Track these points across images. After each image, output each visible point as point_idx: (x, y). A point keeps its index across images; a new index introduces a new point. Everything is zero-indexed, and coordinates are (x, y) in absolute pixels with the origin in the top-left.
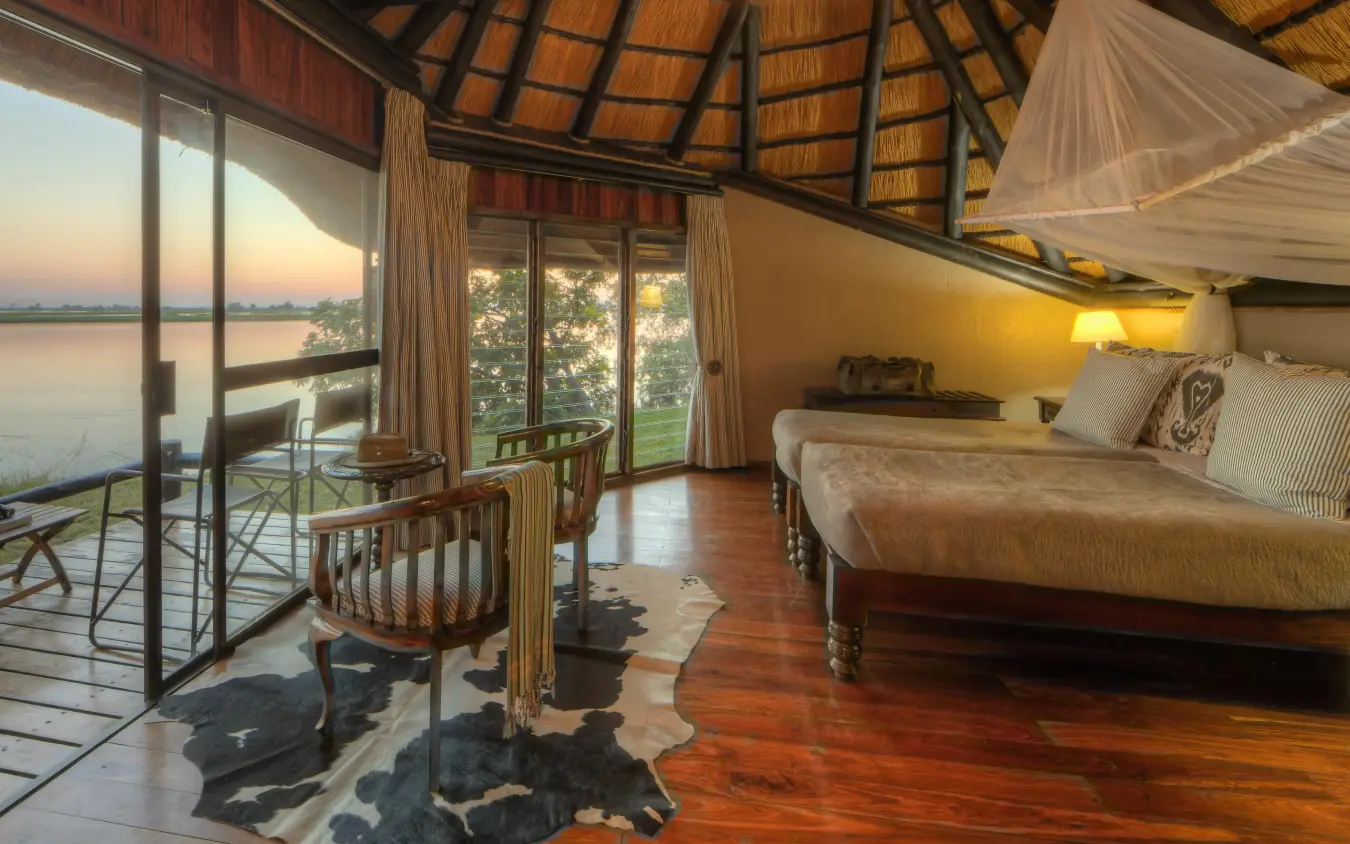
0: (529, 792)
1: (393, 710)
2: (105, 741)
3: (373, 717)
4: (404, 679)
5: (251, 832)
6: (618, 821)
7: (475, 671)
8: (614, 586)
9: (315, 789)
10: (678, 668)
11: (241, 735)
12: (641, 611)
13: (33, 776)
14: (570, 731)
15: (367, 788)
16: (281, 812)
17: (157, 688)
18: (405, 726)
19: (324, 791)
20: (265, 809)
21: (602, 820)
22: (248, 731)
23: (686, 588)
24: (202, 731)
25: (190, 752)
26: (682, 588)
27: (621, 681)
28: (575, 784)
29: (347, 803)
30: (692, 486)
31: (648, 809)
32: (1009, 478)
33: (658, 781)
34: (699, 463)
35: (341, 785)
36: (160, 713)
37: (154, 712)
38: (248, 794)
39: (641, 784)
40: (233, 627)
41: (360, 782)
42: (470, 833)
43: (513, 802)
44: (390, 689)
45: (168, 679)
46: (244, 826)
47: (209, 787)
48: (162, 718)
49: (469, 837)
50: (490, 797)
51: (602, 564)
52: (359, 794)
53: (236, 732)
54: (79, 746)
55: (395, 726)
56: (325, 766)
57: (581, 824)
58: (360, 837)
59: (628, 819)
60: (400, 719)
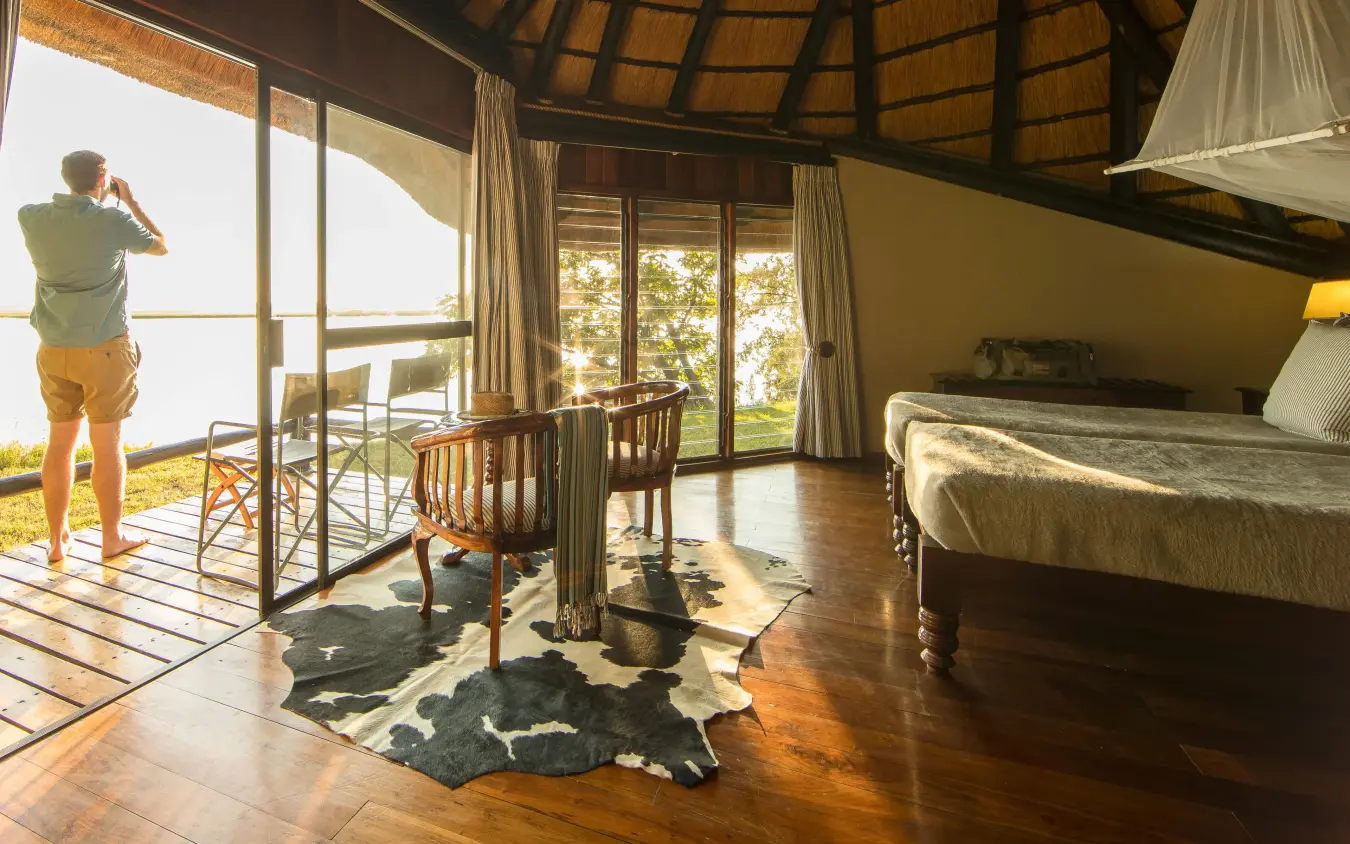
0: (575, 731)
1: (461, 646)
2: (225, 641)
3: (442, 650)
4: (475, 622)
5: (324, 726)
6: (655, 769)
7: (543, 622)
8: (694, 560)
9: (383, 701)
10: (747, 642)
11: (330, 650)
12: (718, 585)
13: (168, 662)
14: (624, 685)
15: (427, 707)
16: (352, 715)
17: (271, 607)
18: (468, 661)
19: (390, 704)
20: (340, 710)
21: (642, 766)
22: (335, 648)
23: (772, 568)
24: (298, 643)
25: (287, 658)
26: (768, 569)
27: (685, 646)
28: (619, 730)
29: (409, 716)
30: (800, 474)
31: (689, 763)
32: (1163, 465)
33: (705, 740)
34: (808, 451)
35: (404, 701)
36: (269, 625)
37: (265, 623)
38: (327, 697)
39: (688, 741)
40: (334, 565)
41: (421, 701)
42: (513, 757)
43: (557, 736)
44: (462, 628)
45: (278, 600)
46: (320, 722)
47: (297, 686)
48: (270, 630)
49: (511, 760)
50: (536, 730)
51: (686, 540)
52: (419, 710)
53: (326, 647)
54: (204, 643)
55: (462, 658)
56: (394, 684)
57: (620, 766)
58: (414, 745)
59: (666, 768)
60: (467, 654)
